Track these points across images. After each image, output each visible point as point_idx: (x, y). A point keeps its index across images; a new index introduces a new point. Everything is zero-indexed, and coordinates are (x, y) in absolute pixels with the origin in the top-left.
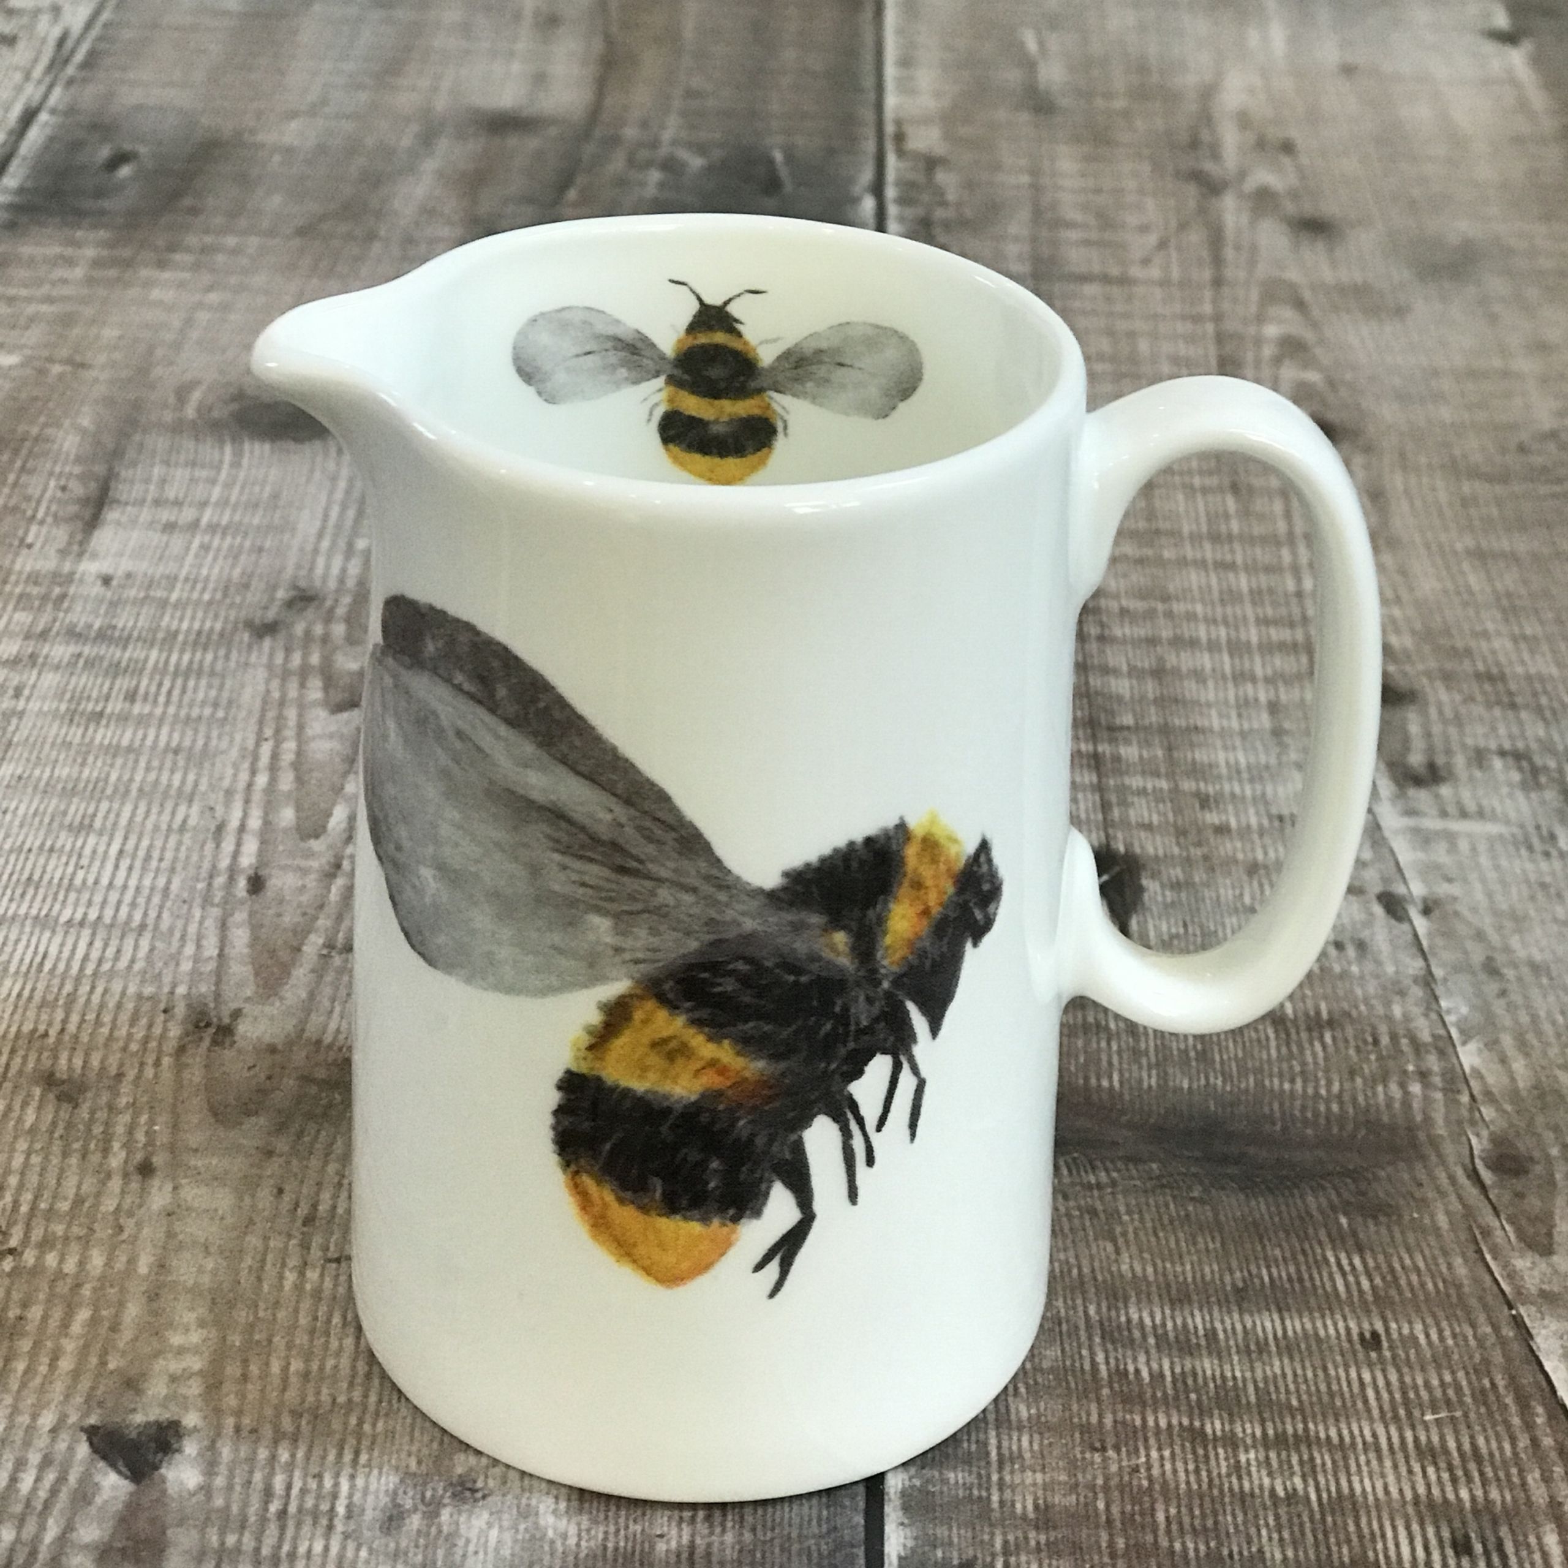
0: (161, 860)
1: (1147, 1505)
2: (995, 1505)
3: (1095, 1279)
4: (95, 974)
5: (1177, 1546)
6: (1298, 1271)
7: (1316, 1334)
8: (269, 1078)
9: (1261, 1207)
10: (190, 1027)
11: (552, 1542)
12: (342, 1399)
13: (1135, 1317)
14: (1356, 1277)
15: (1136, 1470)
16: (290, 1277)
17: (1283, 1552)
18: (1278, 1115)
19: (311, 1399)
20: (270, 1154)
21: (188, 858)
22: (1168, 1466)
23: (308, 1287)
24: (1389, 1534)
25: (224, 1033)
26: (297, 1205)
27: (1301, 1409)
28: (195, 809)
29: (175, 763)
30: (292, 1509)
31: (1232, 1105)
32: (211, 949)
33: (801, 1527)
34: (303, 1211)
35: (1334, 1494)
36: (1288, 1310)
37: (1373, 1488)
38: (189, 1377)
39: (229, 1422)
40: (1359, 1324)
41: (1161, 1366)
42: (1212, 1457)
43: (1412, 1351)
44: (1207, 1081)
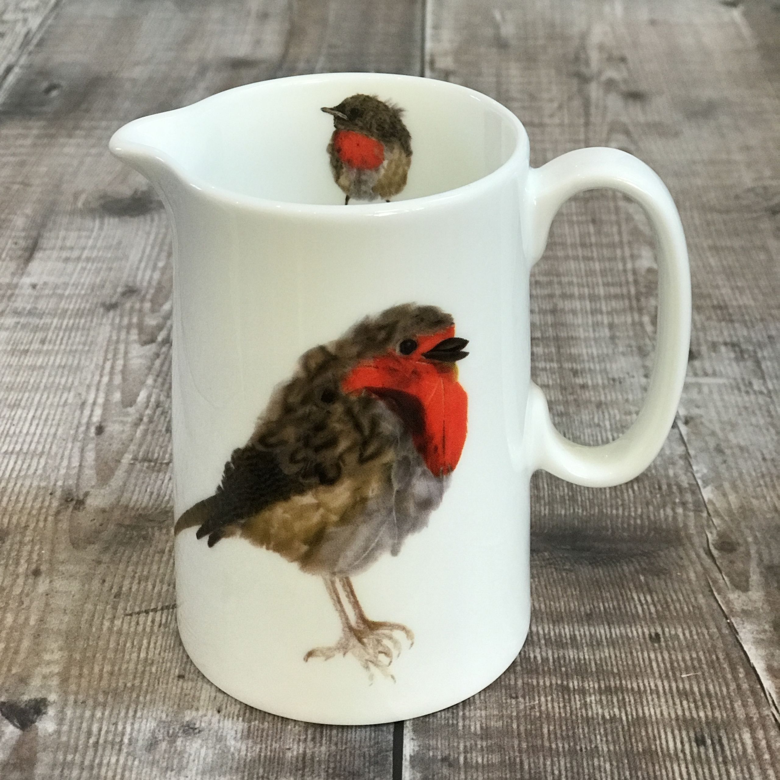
0: (53, 420)
1: (538, 725)
2: (460, 728)
4: (18, 477)
5: (554, 746)
6: (619, 605)
7: (627, 635)
8: (101, 525)
9: (600, 572)
10: (63, 501)
11: (233, 754)
12: (129, 685)
13: (534, 629)
14: (648, 606)
15: (533, 708)
16: (107, 624)
17: (608, 748)
18: (610, 526)
19: (114, 685)
20: (99, 562)
21: (67, 418)
22: (550, 705)
23: (115, 629)
24: (663, 736)
25: (80, 503)
26: (112, 588)
27: (619, 674)
28: (72, 394)
29: (63, 373)
30: (101, 741)
31: (586, 522)
32: (75, 463)
33: (361, 742)
34: (115, 590)
35: (635, 716)
36: (613, 624)
37: (655, 713)
38: (53, 676)
39: (72, 698)
40: (649, 630)
41: (547, 654)
42: (573, 700)
43: (676, 643)
44: (574, 510)
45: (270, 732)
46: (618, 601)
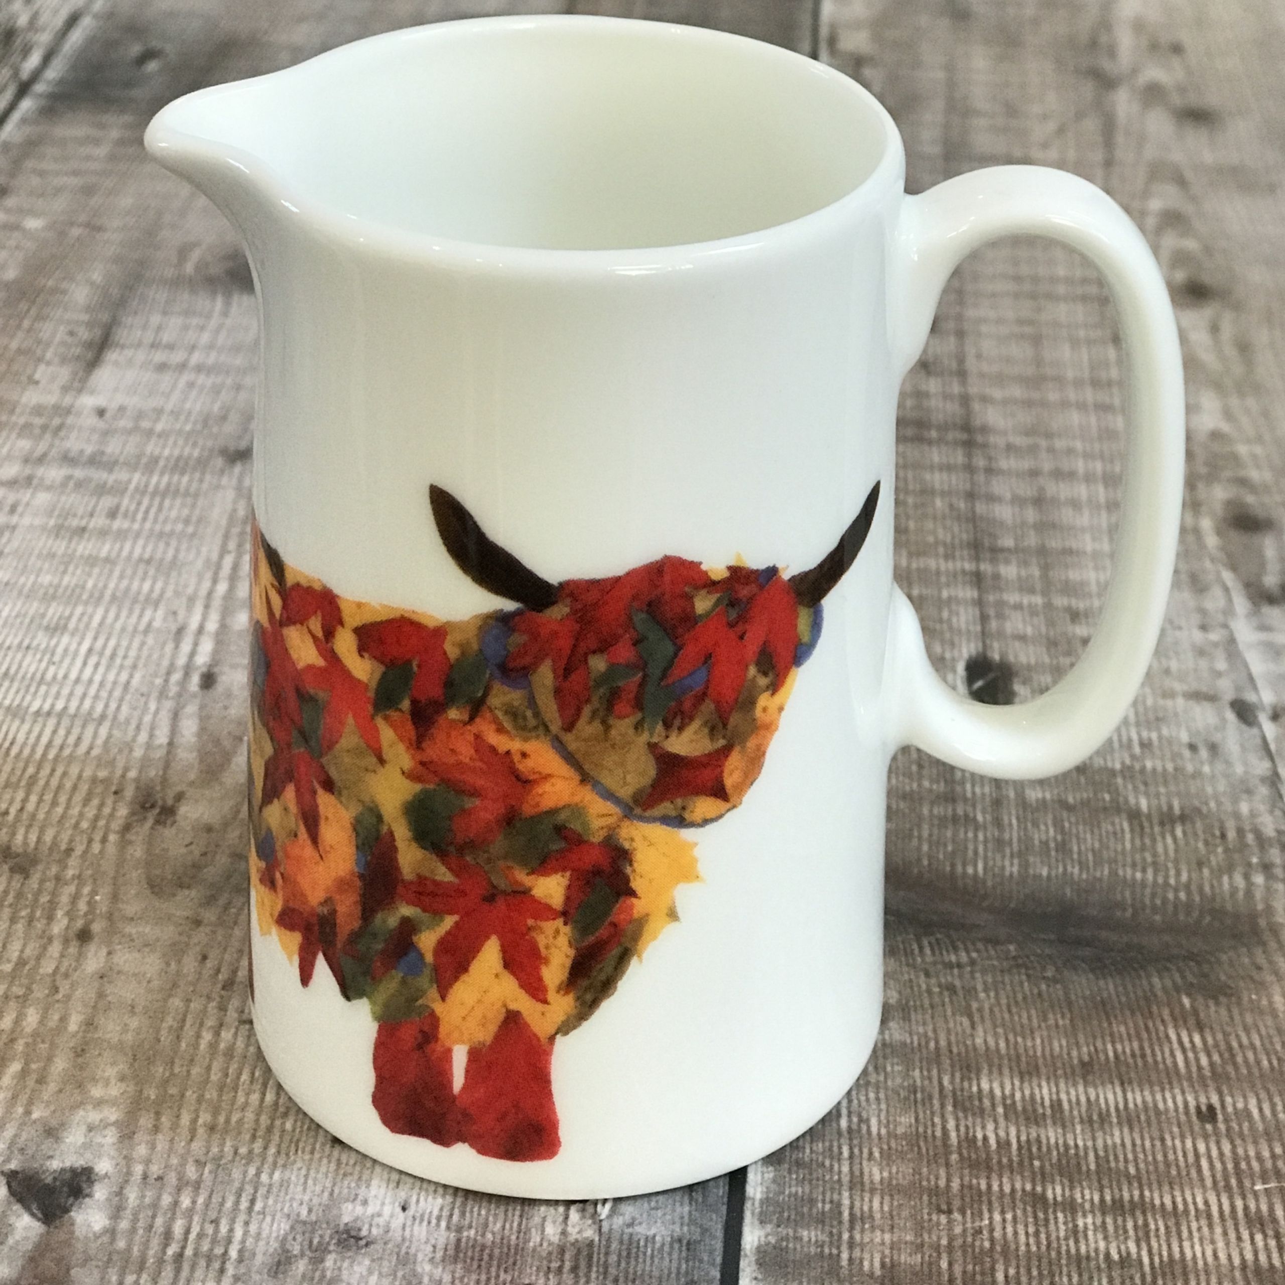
1: (987, 1265)
2: (844, 1263)
3: (951, 1051)
4: (56, 759)
6: (1142, 1048)
7: (1156, 1106)
8: (204, 854)
9: (1109, 987)
10: (137, 808)
12: (243, 1150)
13: (985, 1086)
14: (1195, 1053)
16: (207, 1036)
18: (1129, 902)
19: (215, 1150)
20: (198, 923)
21: (149, 656)
22: (1010, 1230)
23: (222, 1046)
25: (167, 813)
26: (218, 971)
27: (1139, 1178)
28: (161, 612)
29: (145, 572)
30: (189, 1252)
31: (1086, 891)
32: (161, 738)
34: (224, 976)
35: (1165, 1259)
36: (1130, 1083)
37: (1203, 1254)
38: (105, 1127)
39: (138, 1169)
40: (1196, 1099)
41: (1008, 1134)
42: (1052, 1221)
43: (1246, 1125)
44: (1065, 869)
45: (497, 1252)
46: (1140, 1040)
